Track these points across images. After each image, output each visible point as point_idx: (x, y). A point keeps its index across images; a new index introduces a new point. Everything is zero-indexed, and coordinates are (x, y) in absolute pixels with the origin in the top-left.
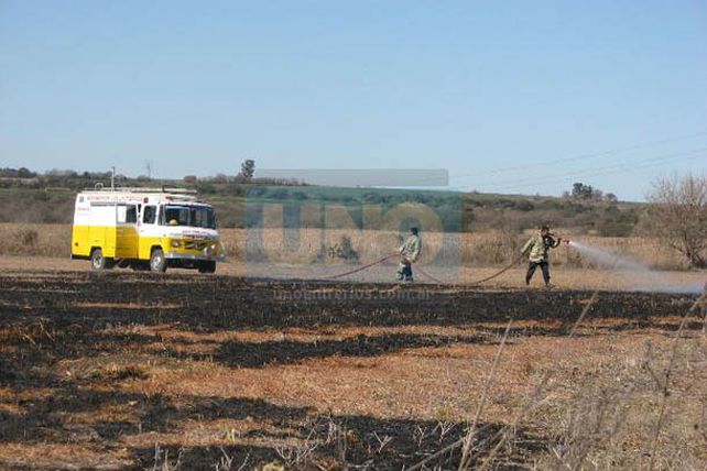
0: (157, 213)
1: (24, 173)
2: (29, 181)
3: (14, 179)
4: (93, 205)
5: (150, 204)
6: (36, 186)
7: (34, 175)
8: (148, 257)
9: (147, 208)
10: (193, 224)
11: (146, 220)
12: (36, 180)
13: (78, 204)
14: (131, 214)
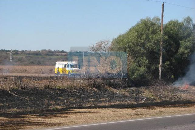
0: (70, 66)
1: (63, 52)
2: (64, 54)
3: (60, 53)
4: (59, 64)
5: (68, 64)
6: (66, 55)
7: (66, 52)
8: (68, 74)
9: (68, 65)
10: (77, 68)
11: (68, 67)
13: (56, 64)
14: (65, 66)
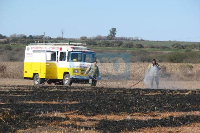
0: (67, 55)
2: (2, 40)
4: (34, 52)
5: (63, 51)
6: (5, 43)
7: (5, 37)
8: (62, 78)
12: (5, 39)
13: (26, 52)
14: (54, 56)
